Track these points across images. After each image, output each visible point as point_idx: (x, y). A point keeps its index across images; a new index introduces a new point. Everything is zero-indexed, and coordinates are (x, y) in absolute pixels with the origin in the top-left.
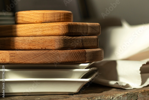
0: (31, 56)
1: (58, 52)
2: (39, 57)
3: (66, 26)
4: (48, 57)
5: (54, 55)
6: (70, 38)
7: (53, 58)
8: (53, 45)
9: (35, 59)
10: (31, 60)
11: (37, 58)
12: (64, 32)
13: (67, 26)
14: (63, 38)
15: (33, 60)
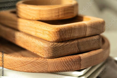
0: (18, 64)
1: (47, 61)
2: (27, 65)
3: (56, 32)
4: (36, 67)
5: (42, 64)
6: (62, 44)
7: (41, 68)
8: (42, 53)
9: (22, 67)
10: (18, 68)
11: (24, 66)
12: (54, 39)
13: (58, 33)
14: (52, 46)
15: (20, 68)
